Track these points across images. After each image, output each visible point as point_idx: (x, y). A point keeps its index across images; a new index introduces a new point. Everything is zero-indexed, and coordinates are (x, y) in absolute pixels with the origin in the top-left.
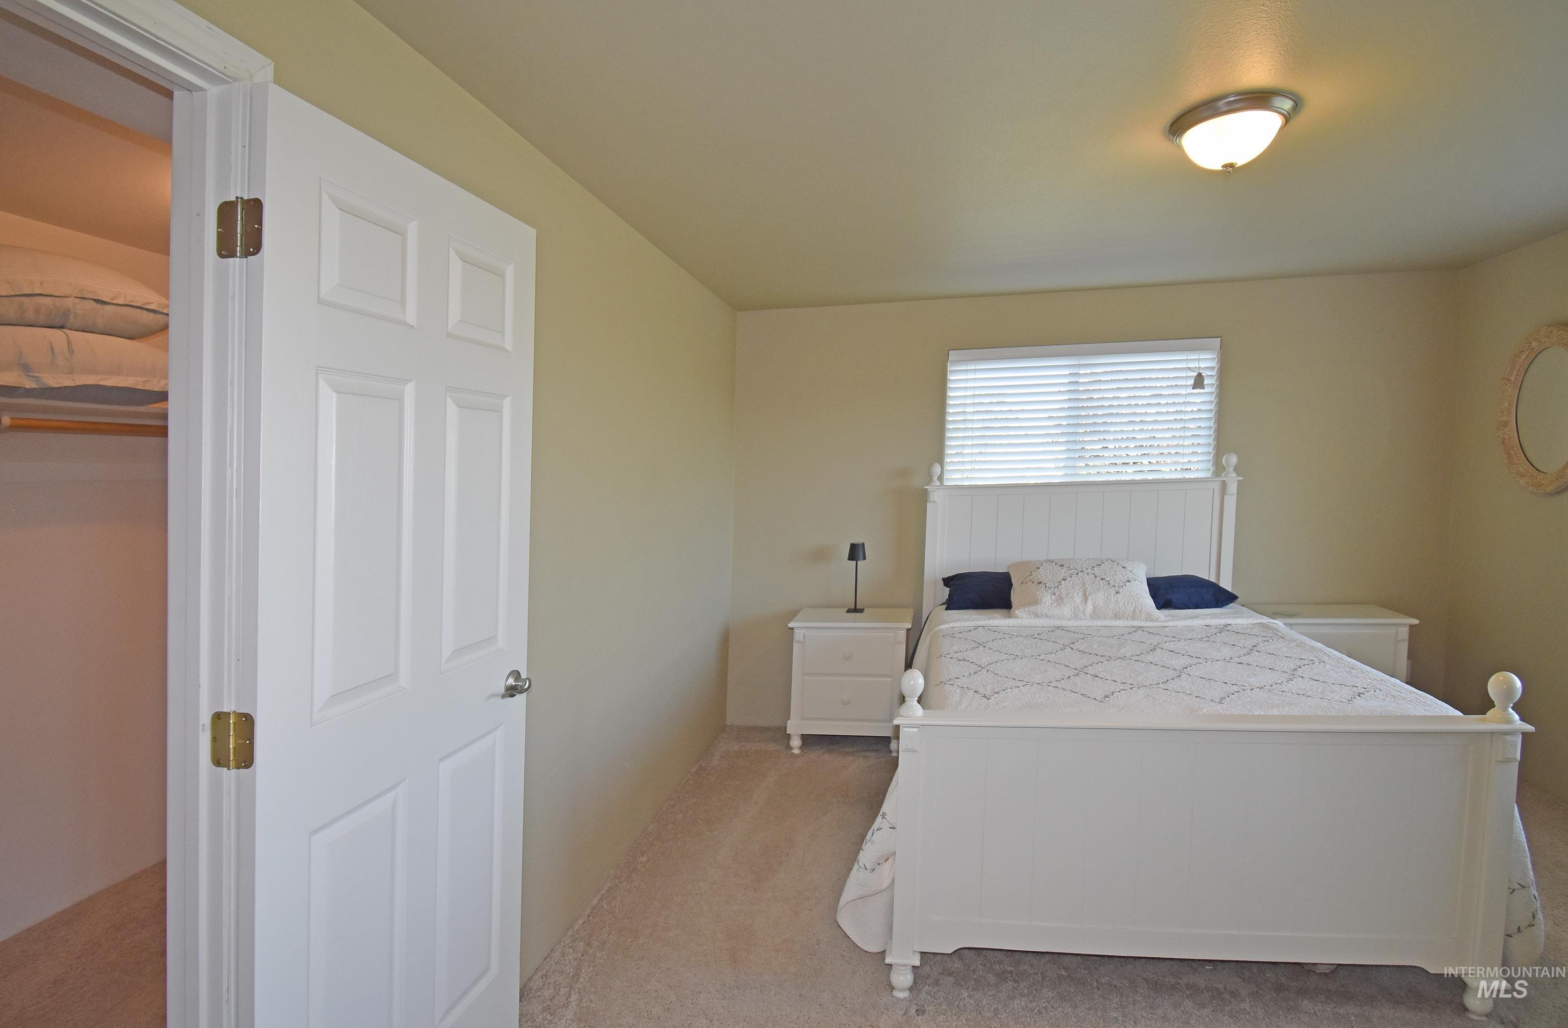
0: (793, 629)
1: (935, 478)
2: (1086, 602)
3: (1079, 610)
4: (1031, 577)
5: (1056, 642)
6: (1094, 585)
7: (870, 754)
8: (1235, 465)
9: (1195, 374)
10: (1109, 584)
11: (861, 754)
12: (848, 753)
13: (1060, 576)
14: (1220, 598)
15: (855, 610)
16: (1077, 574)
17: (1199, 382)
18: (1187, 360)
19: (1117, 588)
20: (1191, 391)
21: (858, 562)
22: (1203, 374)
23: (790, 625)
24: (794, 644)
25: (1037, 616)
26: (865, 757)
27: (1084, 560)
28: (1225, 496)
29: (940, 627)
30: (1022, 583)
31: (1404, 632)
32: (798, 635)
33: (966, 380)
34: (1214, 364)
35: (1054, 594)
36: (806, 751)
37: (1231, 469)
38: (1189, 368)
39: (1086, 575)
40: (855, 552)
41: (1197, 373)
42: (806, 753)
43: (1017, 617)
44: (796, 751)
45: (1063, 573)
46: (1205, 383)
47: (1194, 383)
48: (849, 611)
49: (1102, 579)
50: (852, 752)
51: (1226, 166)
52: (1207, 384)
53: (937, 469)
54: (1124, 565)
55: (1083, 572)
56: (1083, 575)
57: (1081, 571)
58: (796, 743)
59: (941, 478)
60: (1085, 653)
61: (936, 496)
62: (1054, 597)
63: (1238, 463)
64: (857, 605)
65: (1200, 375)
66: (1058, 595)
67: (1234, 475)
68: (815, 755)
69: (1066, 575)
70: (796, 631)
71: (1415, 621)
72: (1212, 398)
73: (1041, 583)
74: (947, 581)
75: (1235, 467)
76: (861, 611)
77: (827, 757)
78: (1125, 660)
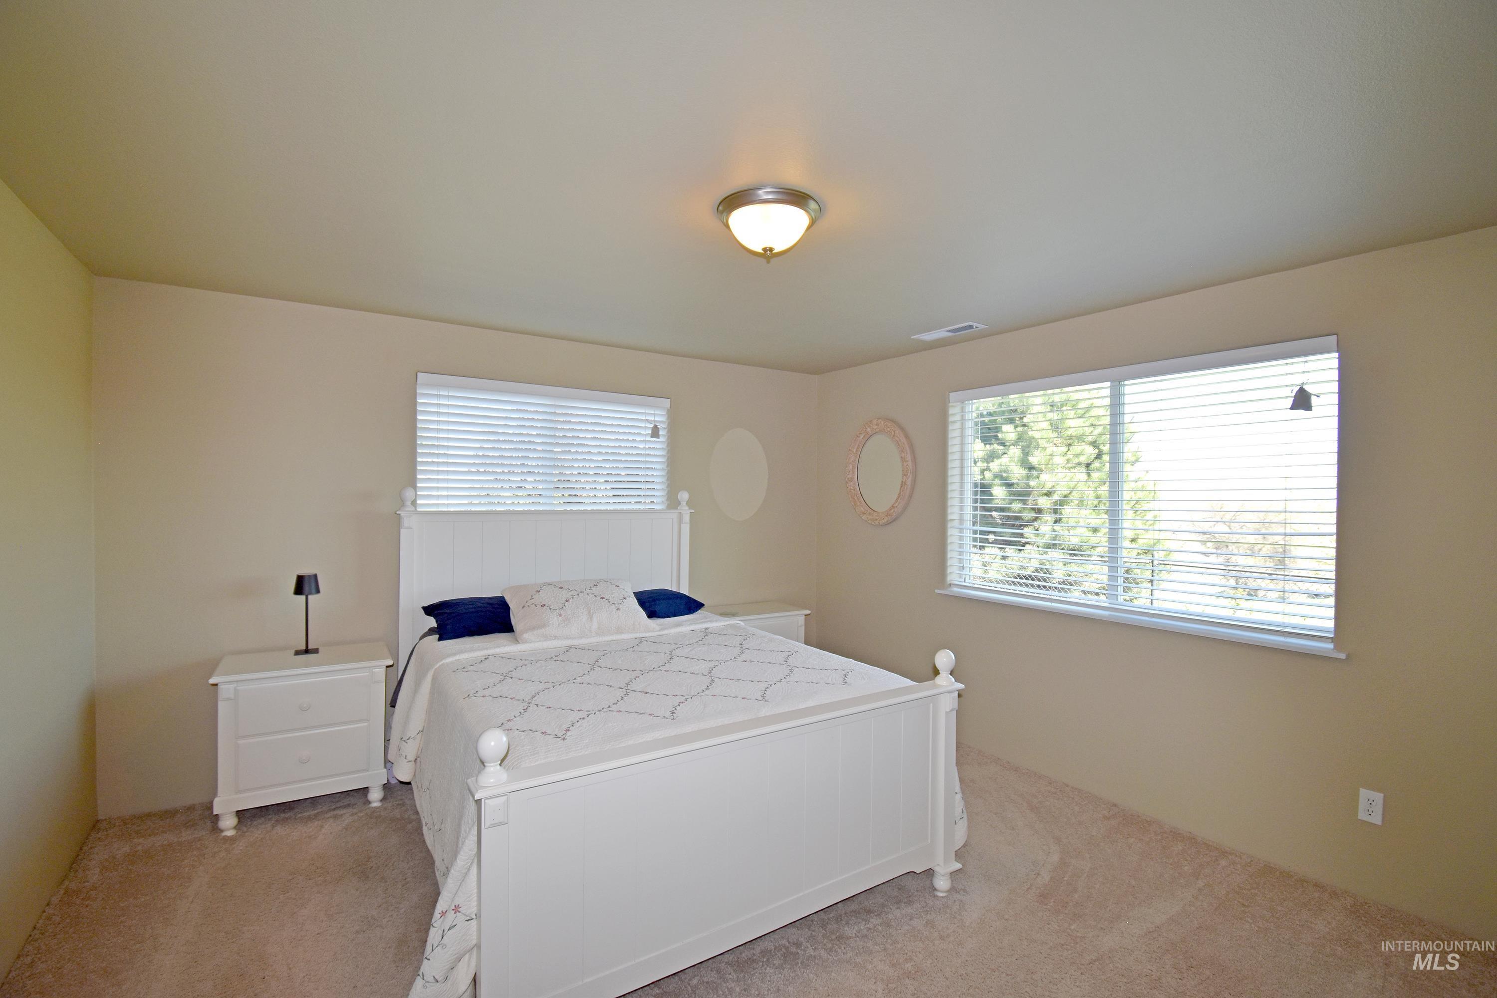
0: (216, 685)
1: (409, 503)
2: (591, 620)
3: (586, 628)
4: (532, 600)
5: (581, 663)
6: (596, 603)
7: (342, 812)
8: (687, 500)
9: (652, 426)
10: (609, 602)
11: (329, 815)
12: (310, 819)
13: (562, 597)
14: (690, 606)
15: (307, 651)
16: (578, 595)
17: (655, 433)
18: (645, 414)
19: (616, 605)
20: (649, 438)
21: (310, 597)
22: (658, 426)
23: (212, 681)
24: (220, 703)
25: (546, 638)
26: (335, 817)
27: (580, 581)
28: (682, 525)
29: (444, 661)
30: (523, 607)
31: (801, 620)
32: (225, 691)
33: (438, 405)
34: (663, 419)
35: (560, 615)
36: (245, 829)
37: (684, 503)
38: (647, 420)
39: (587, 596)
40: (302, 585)
41: (653, 425)
42: (247, 832)
43: (526, 642)
44: (230, 833)
45: (564, 594)
46: (660, 433)
47: (652, 432)
48: (298, 653)
49: (602, 598)
50: (316, 815)
51: (765, 250)
52: (662, 435)
53: (409, 494)
54: (617, 584)
55: (583, 592)
56: (584, 595)
57: (581, 592)
58: (228, 823)
59: (414, 503)
60: (616, 669)
61: (409, 521)
62: (560, 618)
63: (690, 497)
64: (309, 644)
65: (656, 426)
66: (565, 616)
67: (687, 508)
68: (259, 831)
69: (567, 596)
70: (221, 687)
71: (808, 612)
72: (664, 446)
73: (545, 605)
74: (429, 610)
75: (687, 502)
76: (316, 651)
77: (280, 830)
78: (655, 671)
